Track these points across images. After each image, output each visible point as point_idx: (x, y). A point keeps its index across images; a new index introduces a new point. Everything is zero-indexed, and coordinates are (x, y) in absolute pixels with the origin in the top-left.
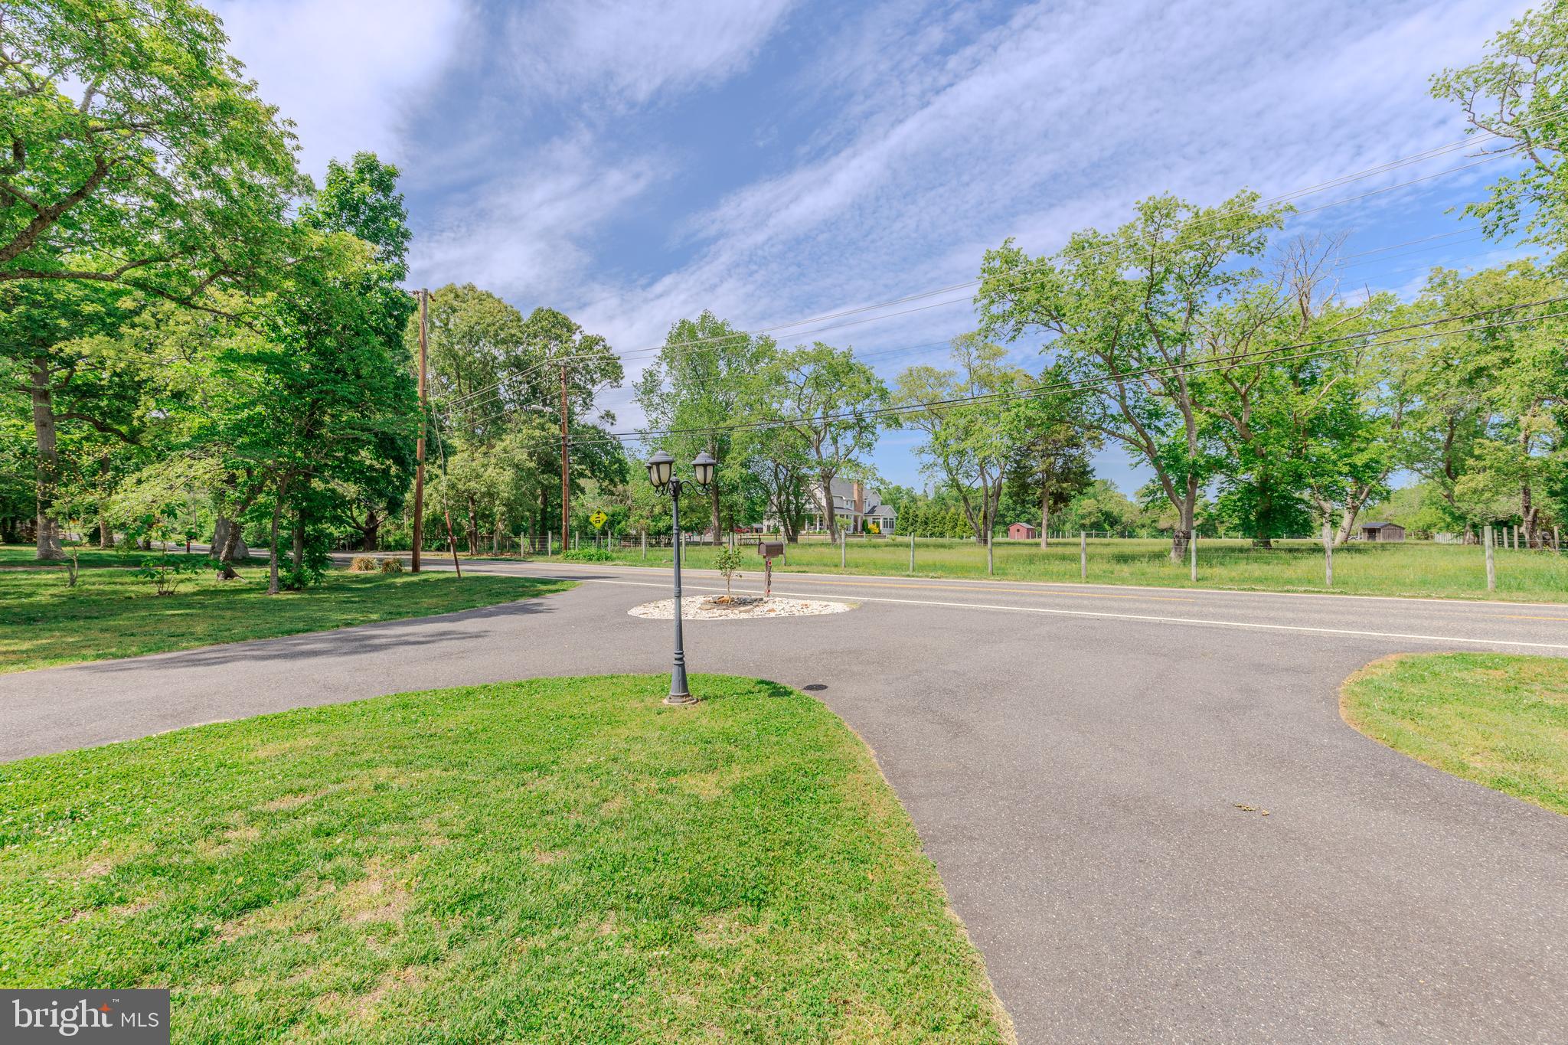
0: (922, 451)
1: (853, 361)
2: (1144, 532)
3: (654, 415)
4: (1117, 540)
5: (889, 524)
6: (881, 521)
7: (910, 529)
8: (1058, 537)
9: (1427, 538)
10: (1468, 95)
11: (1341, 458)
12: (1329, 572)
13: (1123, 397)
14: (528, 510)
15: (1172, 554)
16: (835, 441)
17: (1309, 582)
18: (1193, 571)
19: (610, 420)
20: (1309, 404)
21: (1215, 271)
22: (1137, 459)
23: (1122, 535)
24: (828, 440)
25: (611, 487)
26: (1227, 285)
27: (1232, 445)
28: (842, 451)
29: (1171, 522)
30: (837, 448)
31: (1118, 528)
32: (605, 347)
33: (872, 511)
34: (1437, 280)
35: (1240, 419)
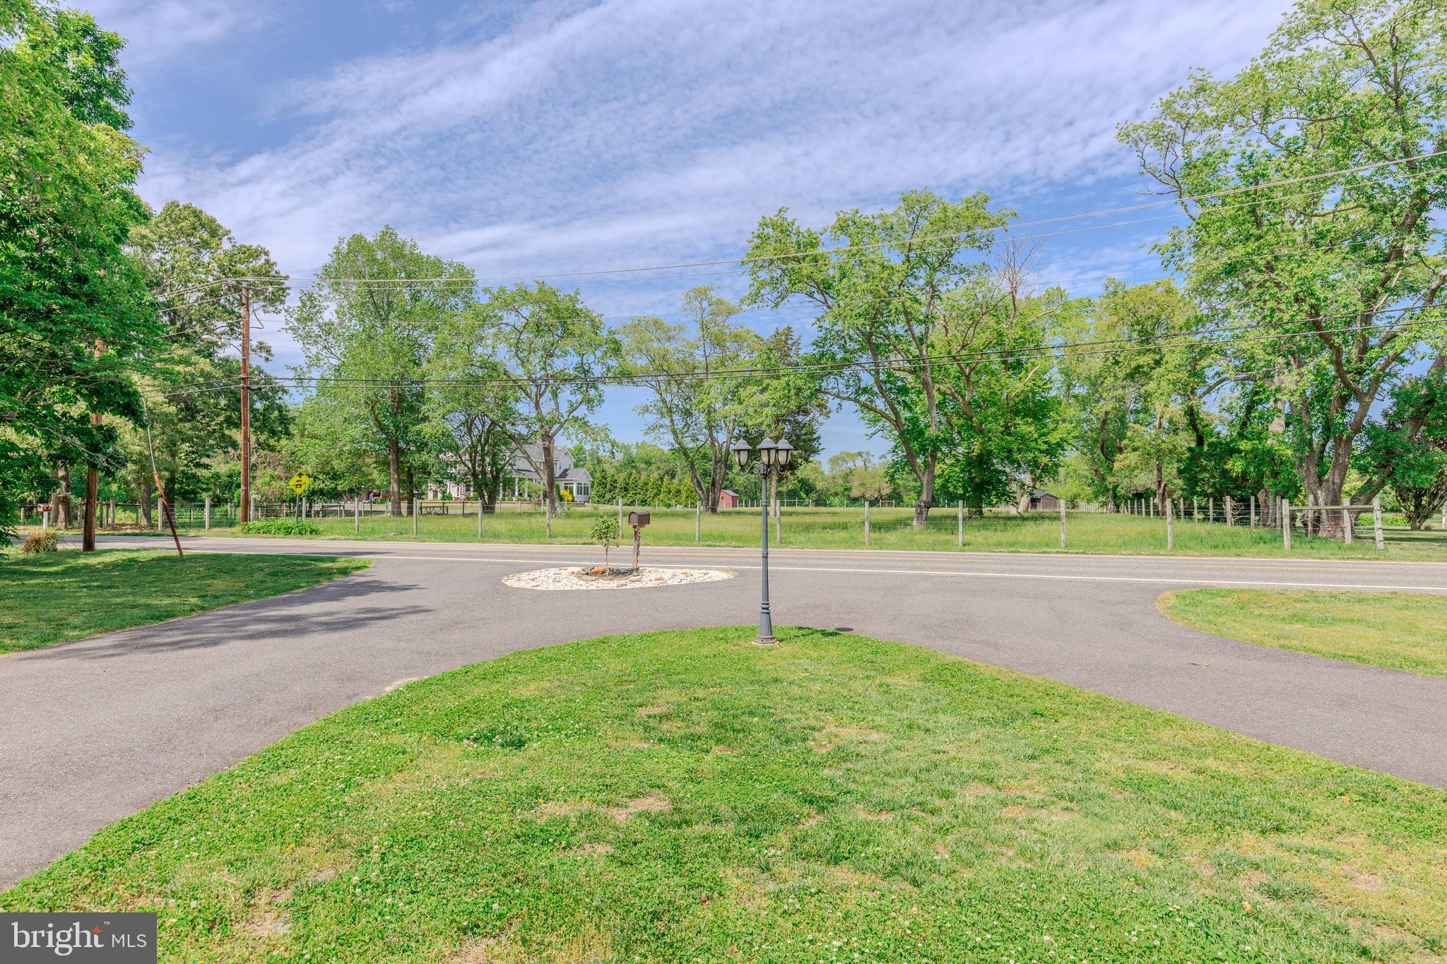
0: (646, 410)
1: (579, 306)
2: (836, 500)
3: (314, 350)
4: (811, 508)
5: (583, 490)
6: (575, 487)
7: (608, 496)
8: (752, 505)
9: (1073, 508)
10: (1141, 145)
11: (1040, 436)
12: (1063, 537)
13: (878, 372)
14: (166, 469)
15: (915, 523)
16: (555, 395)
17: (1047, 545)
18: (960, 538)
19: (264, 354)
20: (1016, 386)
21: (954, 261)
22: (873, 430)
23: (819, 503)
24: (548, 395)
25: (272, 442)
26: (963, 276)
27: (955, 420)
28: (564, 408)
29: (862, 490)
30: (557, 404)
31: (814, 495)
32: (267, 261)
33: (564, 474)
34: (1111, 289)
35: (963, 397)
